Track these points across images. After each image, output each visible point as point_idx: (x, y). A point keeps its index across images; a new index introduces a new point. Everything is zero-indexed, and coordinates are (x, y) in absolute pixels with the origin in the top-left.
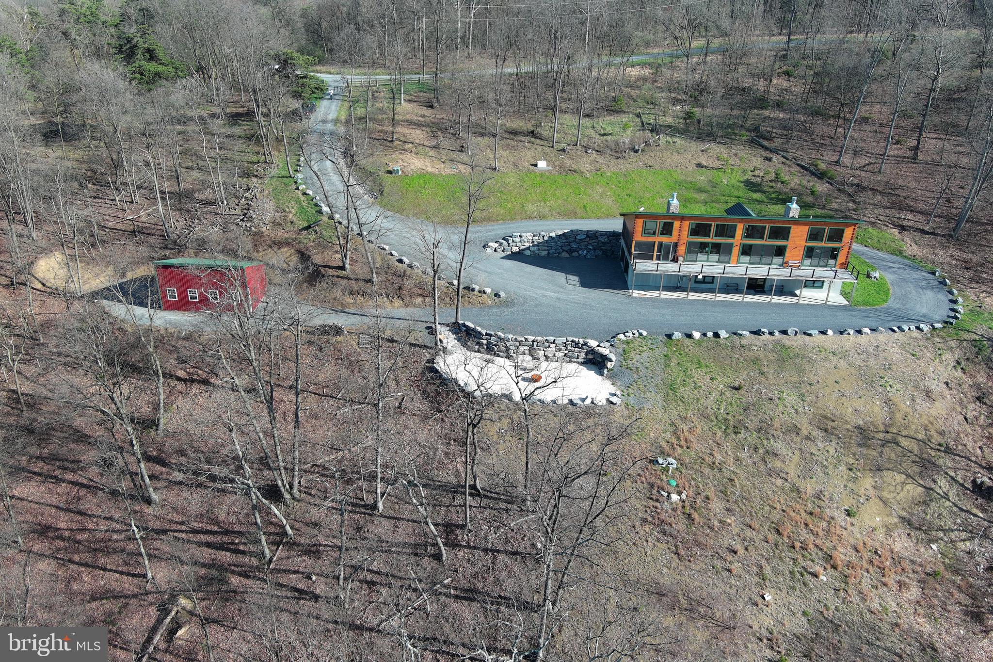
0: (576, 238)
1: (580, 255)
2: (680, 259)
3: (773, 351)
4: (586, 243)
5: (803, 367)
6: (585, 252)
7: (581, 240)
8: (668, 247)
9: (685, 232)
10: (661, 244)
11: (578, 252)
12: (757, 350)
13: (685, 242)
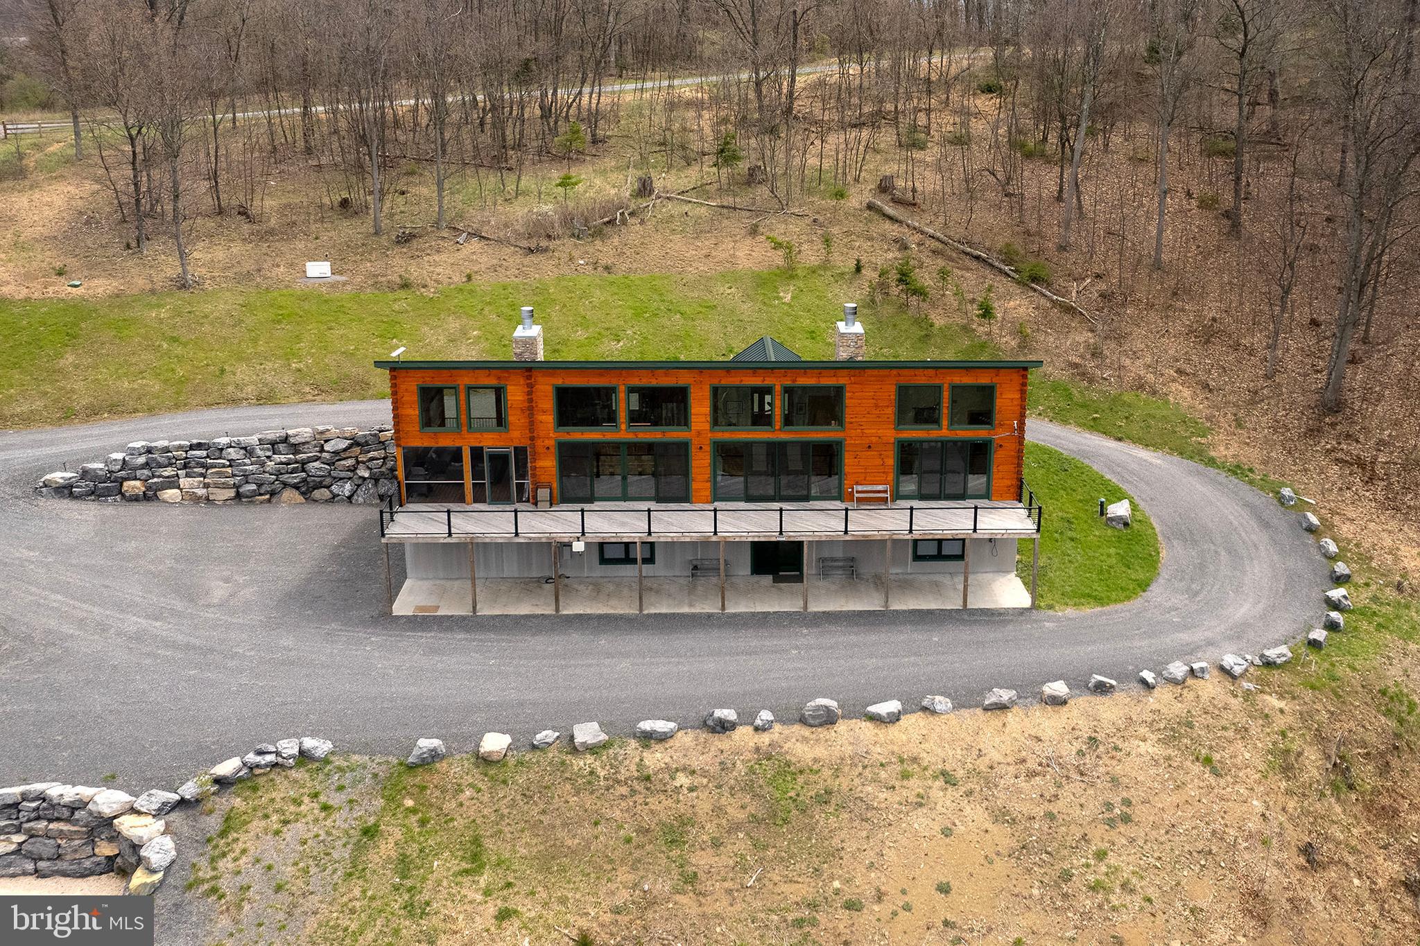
0: (322, 450)
1: (335, 496)
2: (543, 493)
3: (749, 787)
4: (350, 462)
5: (836, 842)
6: (348, 487)
7: (336, 453)
8: (499, 461)
9: (547, 417)
10: (477, 453)
11: (328, 487)
12: (691, 790)
13: (551, 443)
